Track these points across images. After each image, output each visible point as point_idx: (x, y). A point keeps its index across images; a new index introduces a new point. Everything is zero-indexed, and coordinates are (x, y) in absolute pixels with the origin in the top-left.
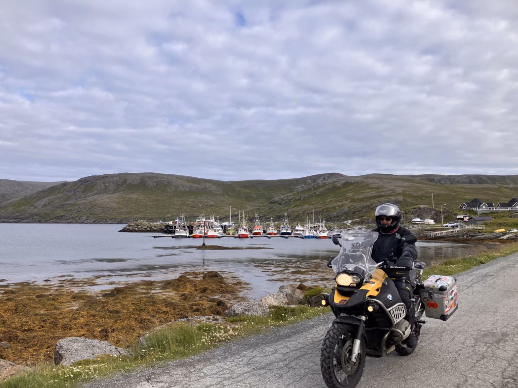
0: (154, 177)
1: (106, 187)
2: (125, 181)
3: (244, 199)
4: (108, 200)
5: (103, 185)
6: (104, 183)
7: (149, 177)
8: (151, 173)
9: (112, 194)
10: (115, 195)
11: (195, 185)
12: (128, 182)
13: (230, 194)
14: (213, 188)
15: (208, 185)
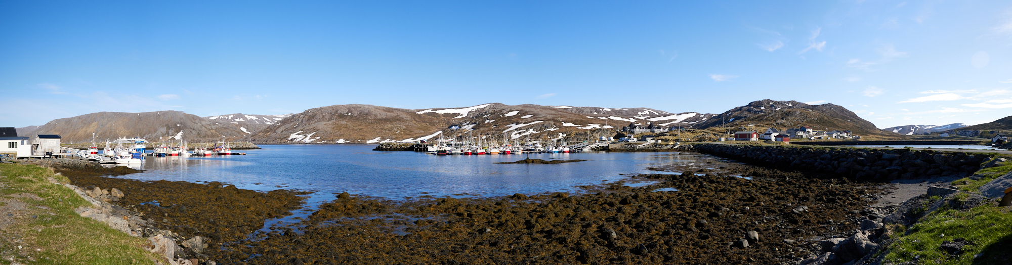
0: (358, 107)
1: (323, 116)
2: (337, 111)
3: (428, 124)
4: (326, 126)
5: (321, 115)
6: (322, 113)
7: (354, 108)
8: (356, 105)
9: (328, 121)
10: (330, 122)
11: (389, 113)
12: (339, 112)
13: (417, 119)
14: (404, 116)
15: (399, 113)
